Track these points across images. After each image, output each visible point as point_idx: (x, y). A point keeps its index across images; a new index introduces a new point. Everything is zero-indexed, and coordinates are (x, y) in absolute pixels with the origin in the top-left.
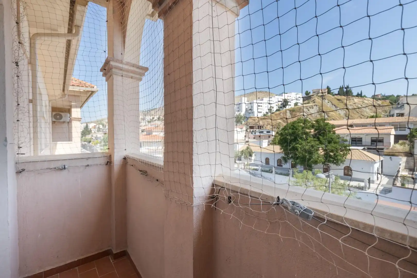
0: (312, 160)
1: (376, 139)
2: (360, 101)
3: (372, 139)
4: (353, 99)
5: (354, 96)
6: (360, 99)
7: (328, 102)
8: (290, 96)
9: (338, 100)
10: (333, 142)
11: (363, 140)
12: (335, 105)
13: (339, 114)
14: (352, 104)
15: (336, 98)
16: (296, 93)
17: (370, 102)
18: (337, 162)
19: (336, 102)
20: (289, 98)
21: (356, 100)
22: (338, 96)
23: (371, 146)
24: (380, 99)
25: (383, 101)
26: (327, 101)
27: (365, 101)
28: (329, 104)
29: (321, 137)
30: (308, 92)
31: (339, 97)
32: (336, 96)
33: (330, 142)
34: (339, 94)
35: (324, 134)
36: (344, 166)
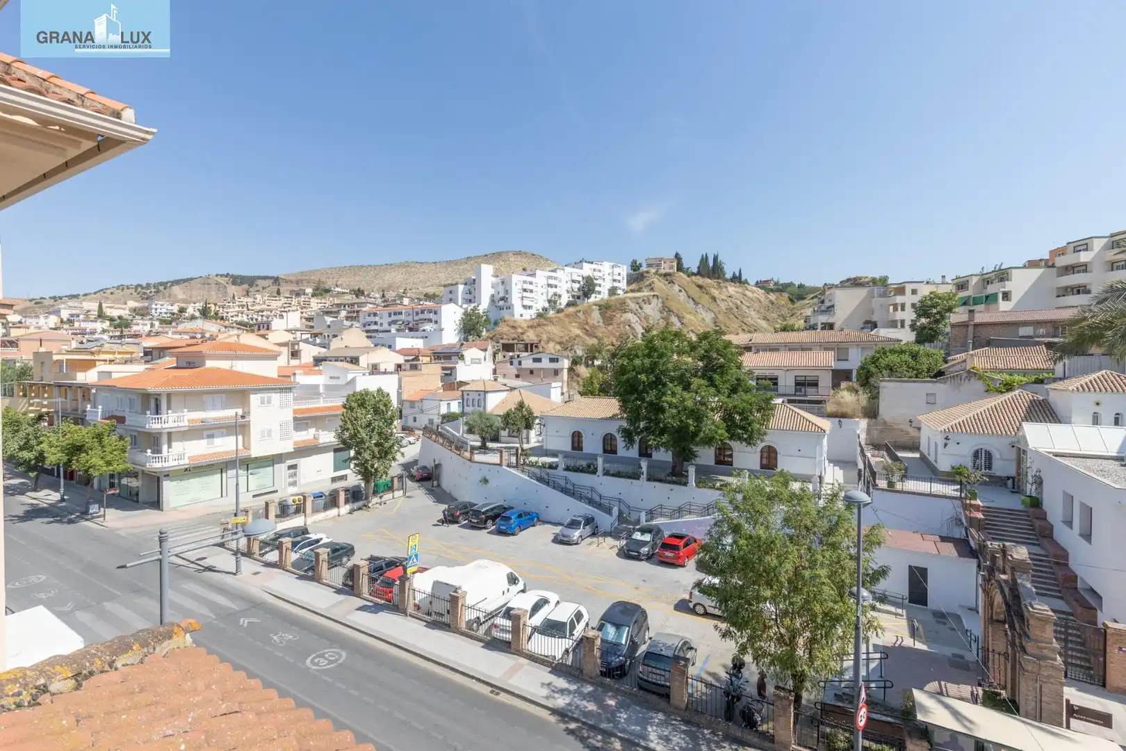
0: (702, 435)
1: (803, 378)
2: (739, 293)
3: (798, 378)
4: (726, 287)
5: (727, 280)
6: (739, 287)
7: (680, 291)
8: (600, 271)
9: (700, 287)
10: (740, 389)
11: (781, 383)
12: (693, 300)
13: (703, 319)
14: (725, 298)
15: (693, 282)
16: (612, 264)
17: (755, 295)
18: (751, 437)
19: (695, 292)
20: (597, 274)
21: (732, 289)
22: (698, 277)
23: (795, 395)
24: (772, 290)
25: (777, 294)
26: (676, 288)
27: (747, 292)
28: (683, 296)
29: (716, 377)
30: (638, 263)
31: (700, 280)
32: (693, 278)
33: (734, 390)
34: (699, 273)
35: (722, 369)
36: (763, 444)
